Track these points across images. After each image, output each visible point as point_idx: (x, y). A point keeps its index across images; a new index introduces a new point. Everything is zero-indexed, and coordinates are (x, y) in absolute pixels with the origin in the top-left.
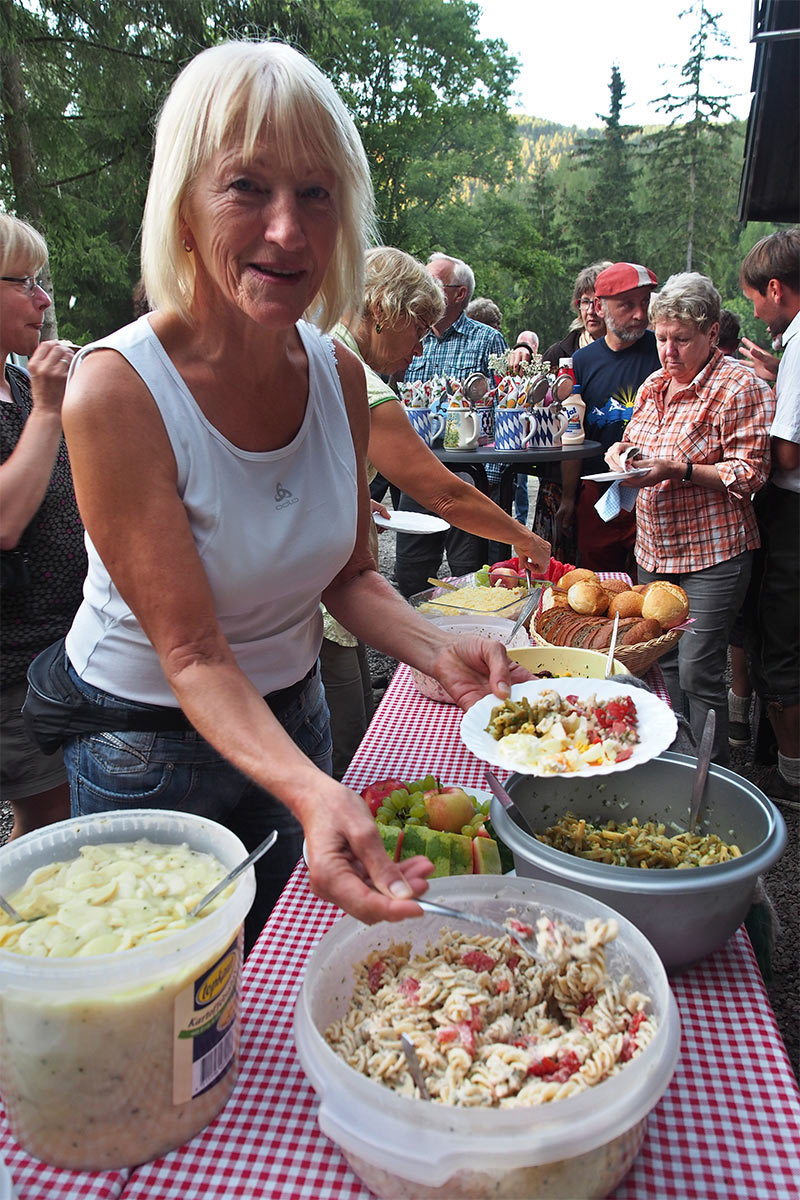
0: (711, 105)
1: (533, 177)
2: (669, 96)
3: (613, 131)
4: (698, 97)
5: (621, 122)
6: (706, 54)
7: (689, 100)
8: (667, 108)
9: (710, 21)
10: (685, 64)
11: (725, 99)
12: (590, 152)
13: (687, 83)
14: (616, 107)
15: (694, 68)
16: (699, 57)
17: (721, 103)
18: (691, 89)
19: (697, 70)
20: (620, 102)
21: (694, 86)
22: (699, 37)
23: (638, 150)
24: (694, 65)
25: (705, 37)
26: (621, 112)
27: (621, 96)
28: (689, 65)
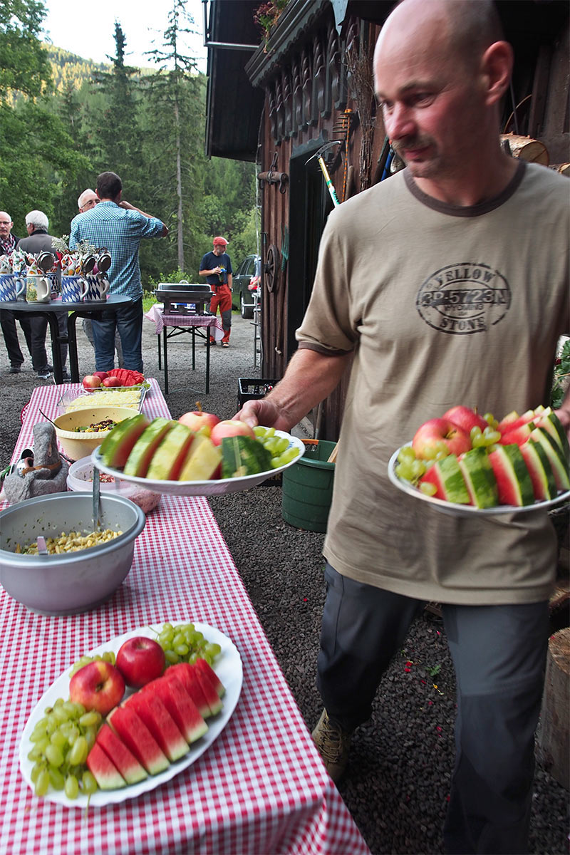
0: (185, 62)
1: (63, 94)
2: (157, 51)
3: (119, 69)
4: (176, 56)
5: (126, 64)
6: (180, 26)
7: (170, 56)
8: (156, 59)
9: (180, 4)
10: (166, 31)
11: (194, 59)
12: (104, 82)
13: (168, 44)
14: (120, 53)
15: (172, 34)
16: (175, 28)
17: (192, 62)
18: (171, 49)
19: (174, 36)
20: (123, 49)
21: (172, 47)
22: (173, 14)
23: (138, 86)
24: (172, 32)
25: (177, 14)
26: (124, 57)
27: (123, 45)
28: (168, 32)
